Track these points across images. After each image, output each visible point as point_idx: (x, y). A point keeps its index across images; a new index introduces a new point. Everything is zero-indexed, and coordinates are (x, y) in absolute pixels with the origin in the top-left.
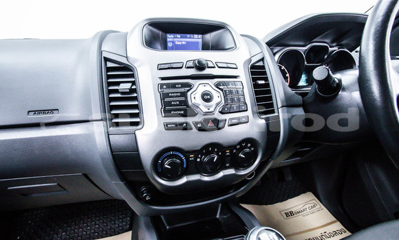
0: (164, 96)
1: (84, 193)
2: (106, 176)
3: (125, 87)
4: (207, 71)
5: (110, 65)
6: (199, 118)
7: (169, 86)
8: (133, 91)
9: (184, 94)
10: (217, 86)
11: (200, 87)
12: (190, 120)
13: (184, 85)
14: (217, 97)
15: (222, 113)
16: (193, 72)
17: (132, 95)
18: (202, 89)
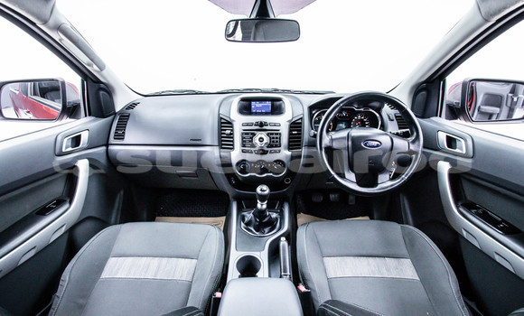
0: (243, 138)
1: (210, 186)
2: (222, 181)
3: (228, 132)
4: (265, 127)
5: (223, 121)
6: (256, 149)
7: (246, 134)
8: (231, 134)
9: (252, 138)
10: (268, 135)
11: (259, 135)
12: (253, 149)
13: (252, 134)
14: (266, 140)
15: (268, 147)
16: (257, 127)
17: (231, 135)
18: (260, 136)
